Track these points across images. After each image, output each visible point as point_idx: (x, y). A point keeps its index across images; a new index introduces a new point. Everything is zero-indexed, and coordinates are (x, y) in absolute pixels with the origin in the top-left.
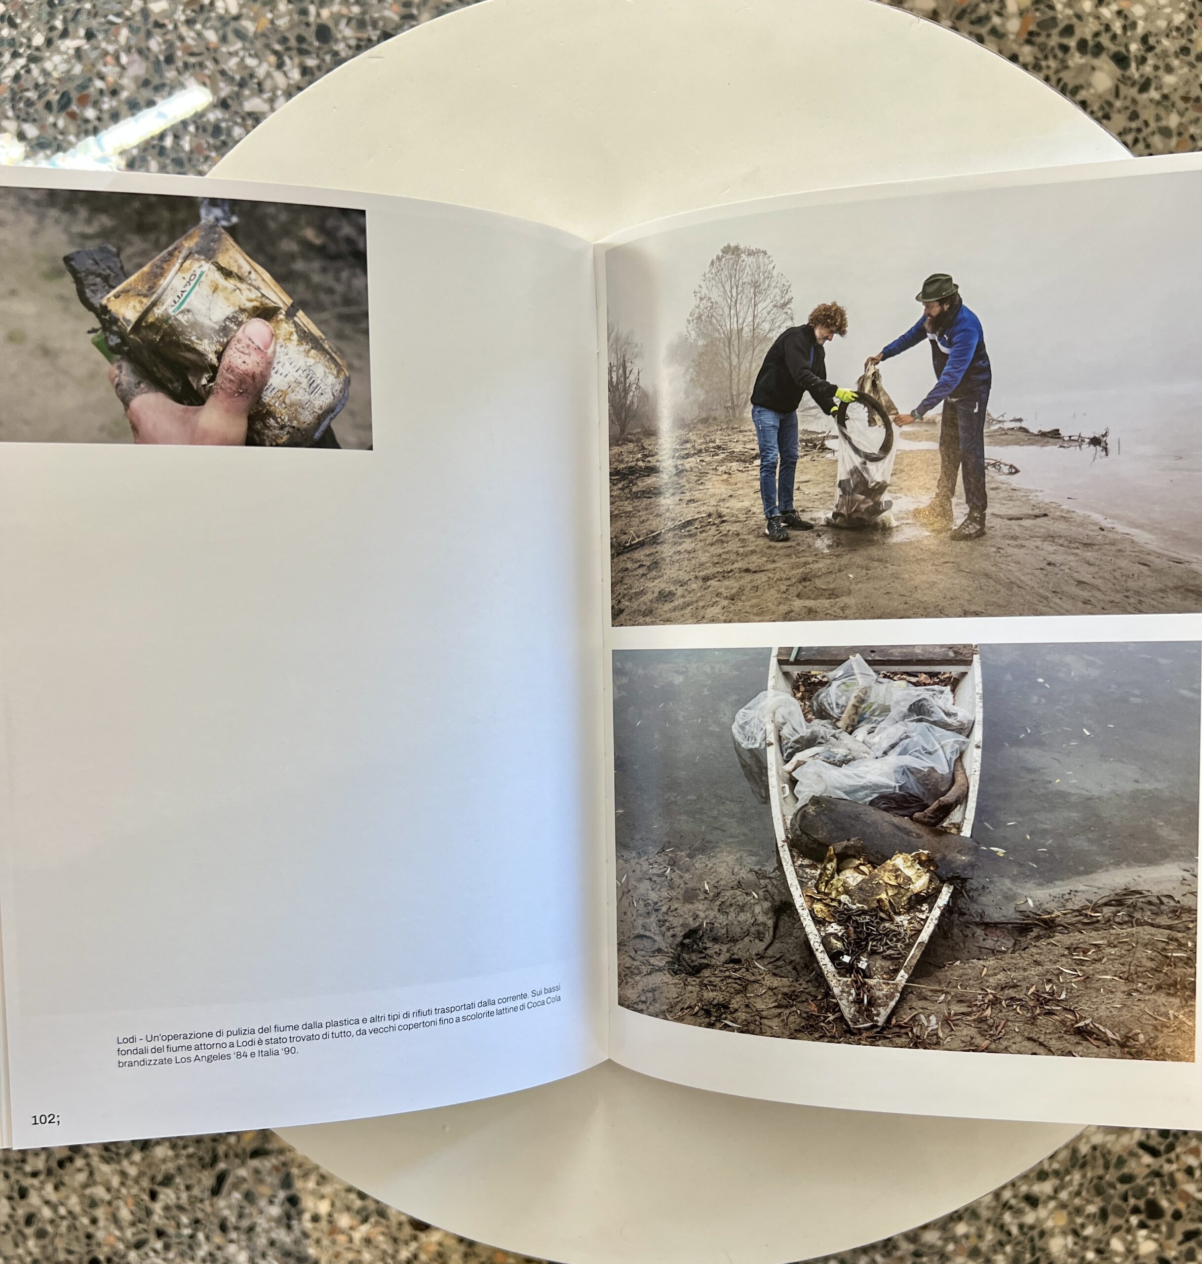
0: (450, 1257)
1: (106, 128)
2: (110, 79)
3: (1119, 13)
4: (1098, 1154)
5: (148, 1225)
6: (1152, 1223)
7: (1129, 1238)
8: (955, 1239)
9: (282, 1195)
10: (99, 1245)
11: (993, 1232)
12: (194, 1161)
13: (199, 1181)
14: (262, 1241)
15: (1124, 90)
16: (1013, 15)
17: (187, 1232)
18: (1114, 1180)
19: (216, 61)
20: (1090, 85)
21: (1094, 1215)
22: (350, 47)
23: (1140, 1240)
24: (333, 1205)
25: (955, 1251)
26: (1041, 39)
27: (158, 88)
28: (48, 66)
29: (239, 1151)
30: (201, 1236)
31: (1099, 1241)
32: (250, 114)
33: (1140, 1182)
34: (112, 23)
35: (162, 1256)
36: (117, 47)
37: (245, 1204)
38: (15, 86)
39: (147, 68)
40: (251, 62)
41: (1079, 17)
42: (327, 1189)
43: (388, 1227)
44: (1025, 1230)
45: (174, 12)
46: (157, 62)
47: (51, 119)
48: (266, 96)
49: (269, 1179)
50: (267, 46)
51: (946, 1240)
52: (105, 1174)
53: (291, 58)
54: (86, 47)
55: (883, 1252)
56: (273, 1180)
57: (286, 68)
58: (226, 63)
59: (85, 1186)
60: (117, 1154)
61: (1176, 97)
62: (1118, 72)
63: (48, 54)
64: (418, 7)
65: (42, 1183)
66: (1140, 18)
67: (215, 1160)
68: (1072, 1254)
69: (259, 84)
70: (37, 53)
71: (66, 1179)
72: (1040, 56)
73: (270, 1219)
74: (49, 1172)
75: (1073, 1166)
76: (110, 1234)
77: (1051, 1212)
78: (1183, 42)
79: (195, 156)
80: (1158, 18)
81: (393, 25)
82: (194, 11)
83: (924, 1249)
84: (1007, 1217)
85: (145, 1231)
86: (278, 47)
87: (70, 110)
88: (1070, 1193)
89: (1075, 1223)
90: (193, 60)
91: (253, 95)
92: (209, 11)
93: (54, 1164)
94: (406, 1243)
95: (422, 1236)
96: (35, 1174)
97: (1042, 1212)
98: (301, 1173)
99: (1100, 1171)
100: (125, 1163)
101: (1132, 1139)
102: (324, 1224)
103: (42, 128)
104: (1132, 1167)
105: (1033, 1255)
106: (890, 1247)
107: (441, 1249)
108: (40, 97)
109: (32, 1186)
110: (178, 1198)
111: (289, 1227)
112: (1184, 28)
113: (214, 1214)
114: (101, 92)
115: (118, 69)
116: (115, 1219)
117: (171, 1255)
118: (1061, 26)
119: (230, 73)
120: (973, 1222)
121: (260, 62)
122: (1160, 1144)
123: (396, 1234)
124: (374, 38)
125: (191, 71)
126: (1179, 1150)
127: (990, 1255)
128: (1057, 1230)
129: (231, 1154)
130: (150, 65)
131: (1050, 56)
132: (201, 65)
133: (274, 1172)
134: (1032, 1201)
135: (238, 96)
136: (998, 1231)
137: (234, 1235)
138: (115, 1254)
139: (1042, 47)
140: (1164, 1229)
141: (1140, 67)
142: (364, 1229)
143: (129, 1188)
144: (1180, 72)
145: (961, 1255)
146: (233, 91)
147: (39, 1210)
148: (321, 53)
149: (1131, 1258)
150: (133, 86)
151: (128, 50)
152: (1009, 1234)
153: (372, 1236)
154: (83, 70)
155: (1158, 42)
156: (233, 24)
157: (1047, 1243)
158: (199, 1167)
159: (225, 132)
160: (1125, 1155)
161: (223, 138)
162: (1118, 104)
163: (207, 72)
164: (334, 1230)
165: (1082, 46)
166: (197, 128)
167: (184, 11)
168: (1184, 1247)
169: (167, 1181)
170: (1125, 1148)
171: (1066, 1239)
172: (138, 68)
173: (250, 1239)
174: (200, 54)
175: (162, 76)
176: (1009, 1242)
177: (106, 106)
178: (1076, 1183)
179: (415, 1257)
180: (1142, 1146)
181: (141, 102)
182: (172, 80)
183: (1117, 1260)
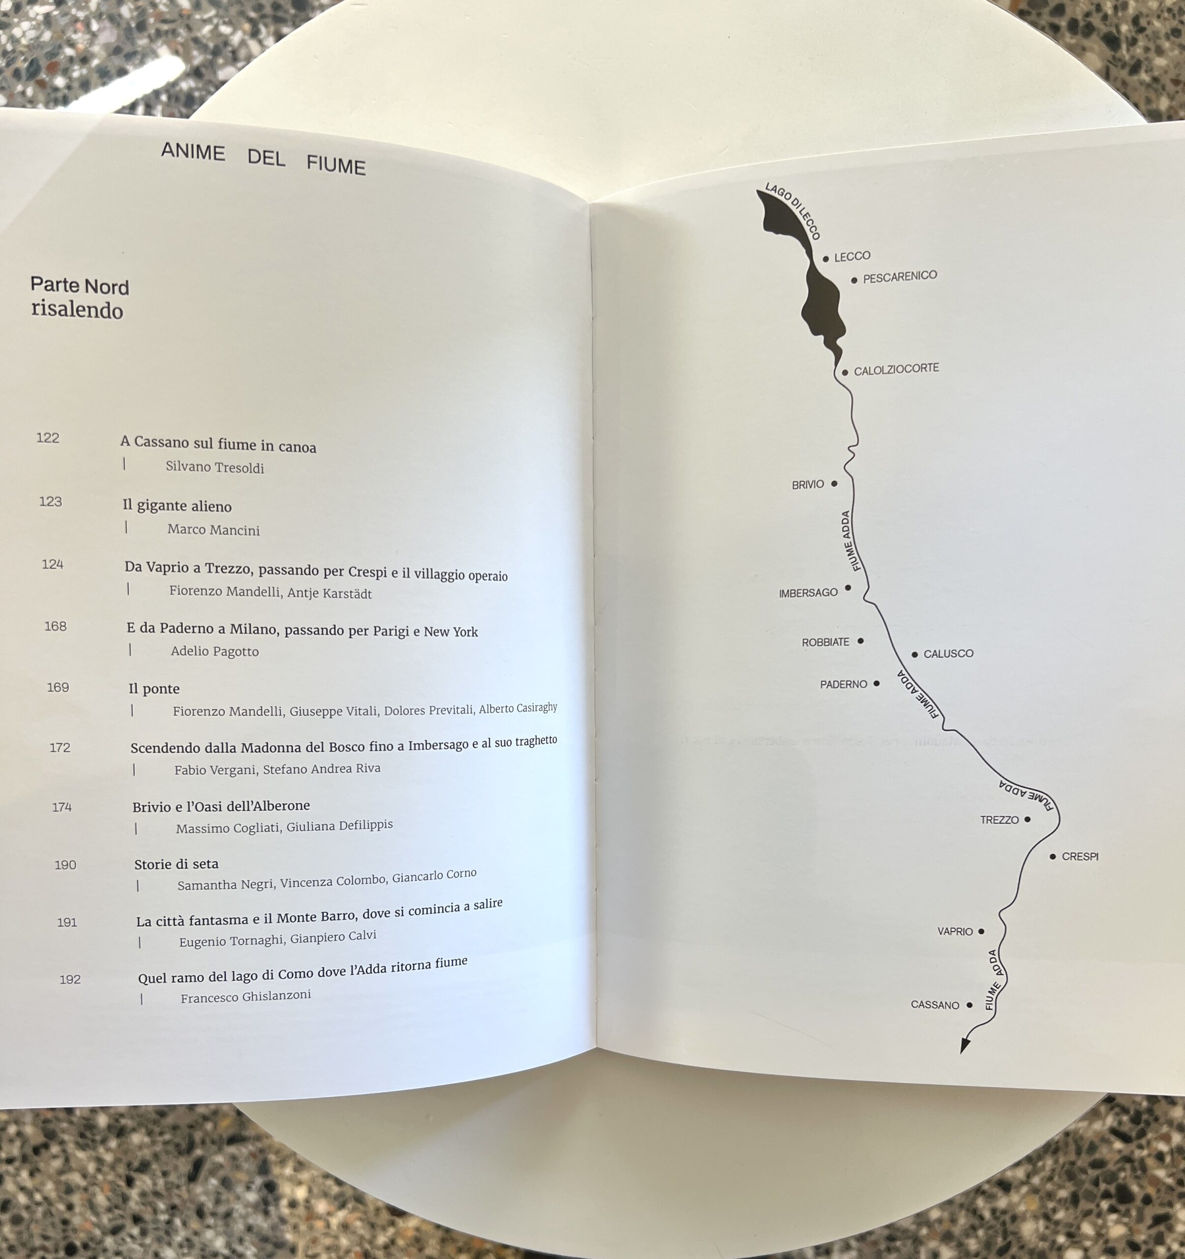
0: (427, 1242)
1: (77, 98)
2: (81, 46)
4: (1070, 1140)
5: (123, 1212)
6: (1122, 1208)
7: (1100, 1222)
8: (928, 1224)
9: (259, 1181)
10: (75, 1230)
11: (966, 1216)
12: (171, 1148)
13: (176, 1168)
14: (239, 1226)
17: (163, 1217)
18: (1085, 1165)
19: (189, 28)
21: (1066, 1200)
23: (1110, 1224)
24: (310, 1191)
25: (928, 1234)
27: (129, 56)
28: (17, 32)
29: (215, 1137)
30: (178, 1222)
31: (1071, 1225)
33: (1111, 1167)
35: (139, 1242)
36: (87, 13)
37: (222, 1190)
39: (119, 36)
40: (225, 29)
42: (305, 1176)
43: (365, 1213)
44: (998, 1214)
46: (128, 29)
47: (20, 88)
48: (241, 64)
49: (246, 1166)
50: (242, 13)
51: (920, 1225)
52: (80, 1160)
53: (266, 26)
54: (57, 14)
56: (250, 1166)
57: (261, 37)
58: (199, 30)
59: (61, 1172)
60: (93, 1141)
61: (1166, 80)
62: (1108, 55)
63: (16, 20)
65: (18, 1170)
67: (191, 1147)
68: (1043, 1238)
69: (234, 52)
70: (4, 19)
71: (42, 1165)
73: (247, 1205)
74: (24, 1159)
75: (1046, 1152)
76: (86, 1220)
77: (1023, 1197)
78: (1175, 23)
83: (899, 1234)
84: (980, 1202)
85: (122, 1217)
86: (253, 15)
87: (39, 78)
88: (1042, 1179)
89: (1047, 1208)
90: (165, 27)
91: (226, 64)
93: (29, 1151)
94: (384, 1229)
95: (400, 1222)
96: (10, 1161)
97: (1015, 1197)
98: (278, 1160)
99: (1072, 1157)
100: (101, 1150)
101: (1104, 1125)
102: (301, 1211)
103: (11, 96)
104: (1103, 1152)
105: (1005, 1238)
107: (418, 1234)
108: (8, 65)
109: (8, 1172)
110: (155, 1184)
111: (266, 1213)
112: (1176, 9)
113: (192, 1201)
114: (71, 59)
115: (88, 36)
116: (92, 1206)
117: (148, 1241)
118: (1053, 5)
119: (205, 42)
121: (235, 30)
122: (1131, 1130)
123: (373, 1219)
125: (164, 38)
126: (1150, 1135)
127: (963, 1239)
128: (1028, 1215)
129: (208, 1141)
130: (122, 32)
132: (174, 32)
133: (252, 1159)
134: (1005, 1186)
135: (211, 65)
136: (970, 1214)
137: (211, 1221)
138: (92, 1239)
140: (1134, 1213)
141: (1131, 48)
142: (341, 1215)
143: (104, 1174)
144: (1170, 54)
145: (934, 1239)
146: (206, 60)
147: (15, 1196)
149: (1101, 1242)
150: (103, 54)
151: (99, 16)
152: (982, 1218)
153: (349, 1222)
154: (52, 38)
155: (1149, 23)
157: (1020, 1228)
158: (176, 1154)
159: (197, 100)
160: (1096, 1141)
163: (180, 39)
164: (311, 1215)
166: (169, 98)
168: (1154, 1231)
169: (144, 1167)
170: (1097, 1133)
171: (1037, 1223)
172: (108, 36)
173: (227, 1225)
174: (173, 21)
175: (133, 43)
176: (982, 1226)
177: (76, 74)
178: (1048, 1168)
179: (393, 1242)
180: (1115, 1132)
181: (113, 71)
182: (143, 48)
183: (1088, 1244)
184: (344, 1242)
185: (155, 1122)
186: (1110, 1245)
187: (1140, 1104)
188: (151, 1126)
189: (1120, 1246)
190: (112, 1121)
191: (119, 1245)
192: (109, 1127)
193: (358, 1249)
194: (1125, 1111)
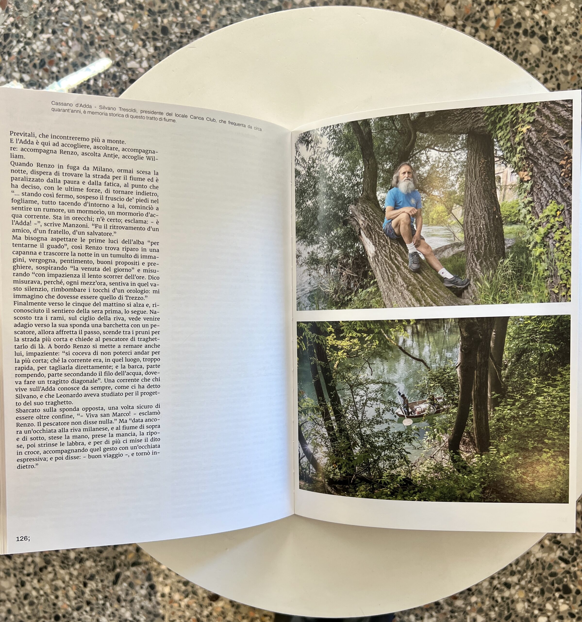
0: (228, 614)
1: (63, 77)
2: (64, 53)
3: (543, 16)
4: (539, 562)
5: (83, 599)
6: (566, 596)
7: (555, 603)
8: (471, 604)
9: (147, 584)
10: (59, 609)
11: (489, 601)
12: (105, 568)
13: (107, 578)
14: (137, 607)
15: (545, 53)
16: (492, 18)
17: (101, 602)
18: (547, 575)
19: (114, 44)
20: (529, 51)
21: (538, 592)
22: (177, 37)
23: (560, 604)
24: (171, 589)
25: (470, 610)
26: (506, 29)
27: (86, 57)
28: (34, 47)
29: (126, 563)
30: (108, 604)
31: (540, 605)
32: (130, 69)
33: (560, 576)
34: (64, 26)
35: (90, 613)
36: (67, 38)
37: (129, 588)
38: (19, 57)
39: (81, 48)
40: (130, 44)
41: (524, 19)
42: (169, 581)
43: (198, 599)
44: (505, 600)
45: (94, 21)
46: (86, 45)
47: (36, 72)
48: (138, 60)
49: (140, 577)
50: (138, 37)
51: (466, 605)
52: (62, 574)
53: (149, 42)
54: (52, 37)
55: (436, 610)
56: (142, 577)
57: (147, 47)
58: (119, 45)
59: (53, 580)
60: (68, 565)
61: (570, 57)
62: (543, 45)
63: (34, 41)
64: (210, 18)
65: (32, 579)
66: (553, 19)
67: (114, 567)
68: (527, 611)
69: (135, 55)
70: (29, 41)
71: (44, 577)
72: (505, 37)
73: (141, 596)
74: (35, 574)
75: (527, 569)
76: (64, 603)
77: (517, 591)
78: (574, 30)
79: (104, 89)
80: (562, 18)
81: (198, 26)
82: (103, 20)
83: (456, 609)
84: (496, 593)
85: (81, 602)
86: (143, 37)
87: (45, 67)
88: (526, 582)
89: (529, 596)
90: (103, 44)
91: (131, 60)
92: (111, 20)
93: (37, 570)
94: (207, 607)
95: (214, 604)
96: (28, 575)
97: (513, 591)
98: (156, 574)
99: (541, 571)
100: (72, 569)
101: (555, 555)
102: (167, 598)
103: (32, 76)
104: (556, 569)
105: (508, 612)
106: (439, 608)
108: (31, 62)
109: (27, 580)
110: (97, 586)
111: (150, 600)
112: (574, 23)
113: (115, 594)
114: (60, 59)
115: (67, 48)
116: (67, 596)
117: (94, 613)
118: (515, 23)
119: (121, 50)
120: (479, 596)
121: (135, 44)
122: (569, 558)
123: (202, 603)
124: (189, 33)
125: (102, 49)
126: (578, 560)
127: (488, 612)
128: (520, 600)
129: (122, 564)
130: (83, 46)
131: (510, 37)
132: (107, 46)
133: (143, 573)
134: (508, 585)
135: (124, 60)
136: (491, 600)
137: (124, 604)
138: (67, 613)
139: (506, 33)
140: (572, 599)
141: (554, 42)
142: (186, 600)
143: (73, 581)
144: (572, 44)
145: (474, 612)
146: (122, 58)
147: (31, 592)
148: (164, 39)
149: (556, 613)
150: (75, 56)
151: (72, 39)
152: (497, 601)
153: (190, 604)
154: (51, 49)
155: (561, 30)
156: (122, 26)
157: (515, 606)
158: (107, 571)
159: (118, 77)
160: (552, 563)
161: (117, 80)
162: (543, 60)
163: (110, 49)
164: (172, 601)
165: (525, 32)
166: (105, 76)
167: (98, 20)
169: (92, 578)
170: (552, 559)
171: (524, 604)
172: (77, 47)
173: (131, 606)
174: (106, 41)
175: (88, 51)
176: (497, 605)
177: (62, 66)
178: (529, 577)
179: (211, 614)
180: (561, 558)
181: (79, 64)
182: (93, 53)
183: (549, 614)
184: (188, 614)
185: (98, 556)
186: (561, 614)
187: (573, 545)
188: (95, 558)
189: (566, 615)
190: (77, 556)
191: (80, 615)
192: (76, 558)
193: (194, 617)
194: (566, 548)
